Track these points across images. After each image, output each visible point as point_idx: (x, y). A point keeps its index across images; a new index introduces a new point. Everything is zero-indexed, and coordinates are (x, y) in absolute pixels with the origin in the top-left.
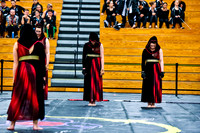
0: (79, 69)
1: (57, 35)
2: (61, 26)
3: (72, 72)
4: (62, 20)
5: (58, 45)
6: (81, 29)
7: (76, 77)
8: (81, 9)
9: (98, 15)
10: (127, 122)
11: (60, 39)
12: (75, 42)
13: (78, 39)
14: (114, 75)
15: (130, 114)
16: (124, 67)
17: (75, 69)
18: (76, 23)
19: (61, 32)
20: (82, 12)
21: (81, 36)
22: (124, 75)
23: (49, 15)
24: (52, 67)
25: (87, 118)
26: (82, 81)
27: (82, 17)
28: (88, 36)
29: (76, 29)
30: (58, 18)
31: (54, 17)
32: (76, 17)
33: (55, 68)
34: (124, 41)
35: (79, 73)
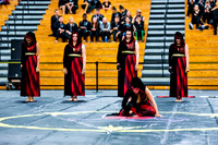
0: (166, 68)
1: (145, 38)
2: (149, 30)
3: (160, 72)
4: (150, 24)
5: (147, 47)
6: (168, 32)
7: (163, 76)
8: (167, 13)
9: (183, 18)
10: (213, 115)
11: (148, 41)
12: (162, 44)
13: (165, 41)
14: (199, 74)
15: (215, 109)
16: (209, 66)
17: (163, 68)
18: (162, 27)
19: (149, 35)
20: (168, 16)
21: (167, 38)
22: (208, 73)
23: (138, 20)
24: (141, 67)
25: (174, 112)
26: (168, 80)
27: (169, 21)
28: (173, 38)
29: (162, 32)
30: (146, 23)
31: (142, 22)
32: (163, 21)
33: (144, 68)
34: (208, 42)
35: (166, 72)
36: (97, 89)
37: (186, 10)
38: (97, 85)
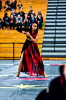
0: (56, 47)
2: (46, 22)
3: (53, 49)
4: (47, 19)
5: (45, 34)
6: (58, 24)
7: (55, 51)
8: (57, 12)
11: (45, 30)
12: (54, 32)
13: (56, 30)
17: (54, 47)
18: (54, 21)
19: (46, 26)
20: (58, 14)
21: (57, 28)
24: (41, 46)
27: (58, 17)
29: (54, 24)
30: (44, 18)
32: (55, 17)
33: (43, 47)
36: (14, 60)
38: (14, 57)
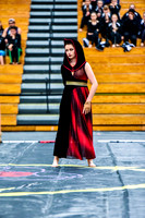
0: (51, 102)
1: (22, 58)
2: (28, 47)
3: (43, 106)
4: (30, 39)
5: (25, 72)
6: (54, 51)
7: (48, 112)
8: (53, 24)
9: (75, 31)
10: (114, 169)
11: (27, 63)
13: (50, 63)
15: (118, 158)
16: (110, 98)
17: (47, 101)
18: (47, 43)
19: (28, 55)
20: (55, 28)
21: (53, 59)
22: (109, 108)
24: (17, 99)
26: (56, 117)
27: (55, 35)
29: (47, 51)
30: (24, 37)
32: (47, 35)
33: (22, 101)
34: (109, 65)
37: (79, 20)
